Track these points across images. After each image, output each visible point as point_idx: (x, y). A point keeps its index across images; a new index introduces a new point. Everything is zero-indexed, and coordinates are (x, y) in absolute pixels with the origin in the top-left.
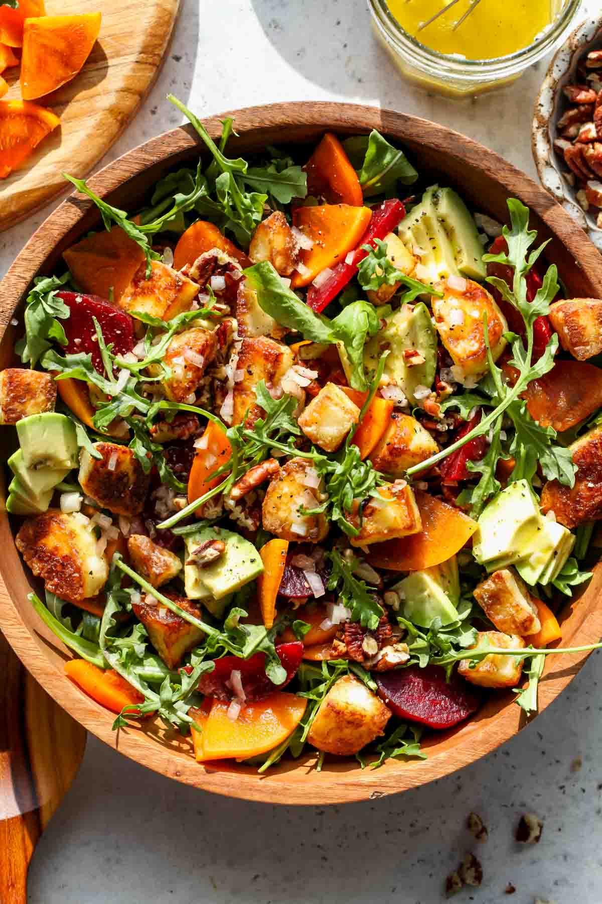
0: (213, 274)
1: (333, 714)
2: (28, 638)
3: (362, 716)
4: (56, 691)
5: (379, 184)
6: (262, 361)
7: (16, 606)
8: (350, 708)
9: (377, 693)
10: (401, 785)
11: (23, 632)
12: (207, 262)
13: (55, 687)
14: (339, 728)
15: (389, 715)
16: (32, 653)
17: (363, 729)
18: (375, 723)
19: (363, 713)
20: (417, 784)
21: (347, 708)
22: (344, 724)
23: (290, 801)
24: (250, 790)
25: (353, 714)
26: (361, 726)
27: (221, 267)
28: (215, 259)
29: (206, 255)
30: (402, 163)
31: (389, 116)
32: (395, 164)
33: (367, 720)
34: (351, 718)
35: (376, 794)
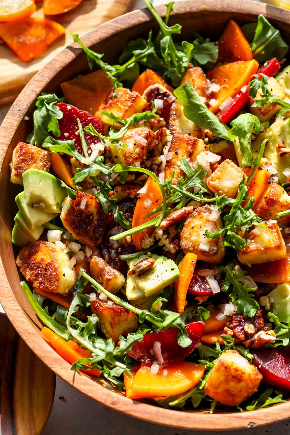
0: (156, 98)
1: (223, 368)
2: (18, 310)
3: (243, 373)
4: (33, 344)
5: (263, 52)
6: (185, 145)
7: (12, 289)
8: (235, 366)
9: (253, 362)
11: (16, 306)
12: (152, 91)
13: (35, 342)
14: (227, 381)
15: (260, 377)
16: (20, 319)
17: (242, 384)
18: (251, 380)
19: (243, 371)
21: (232, 365)
22: (230, 377)
23: (191, 426)
24: (163, 416)
25: (236, 370)
26: (241, 381)
27: (161, 94)
28: (158, 89)
29: (152, 87)
30: (278, 38)
31: (272, 9)
32: (274, 38)
33: (246, 377)
34: (234, 374)
35: (251, 424)
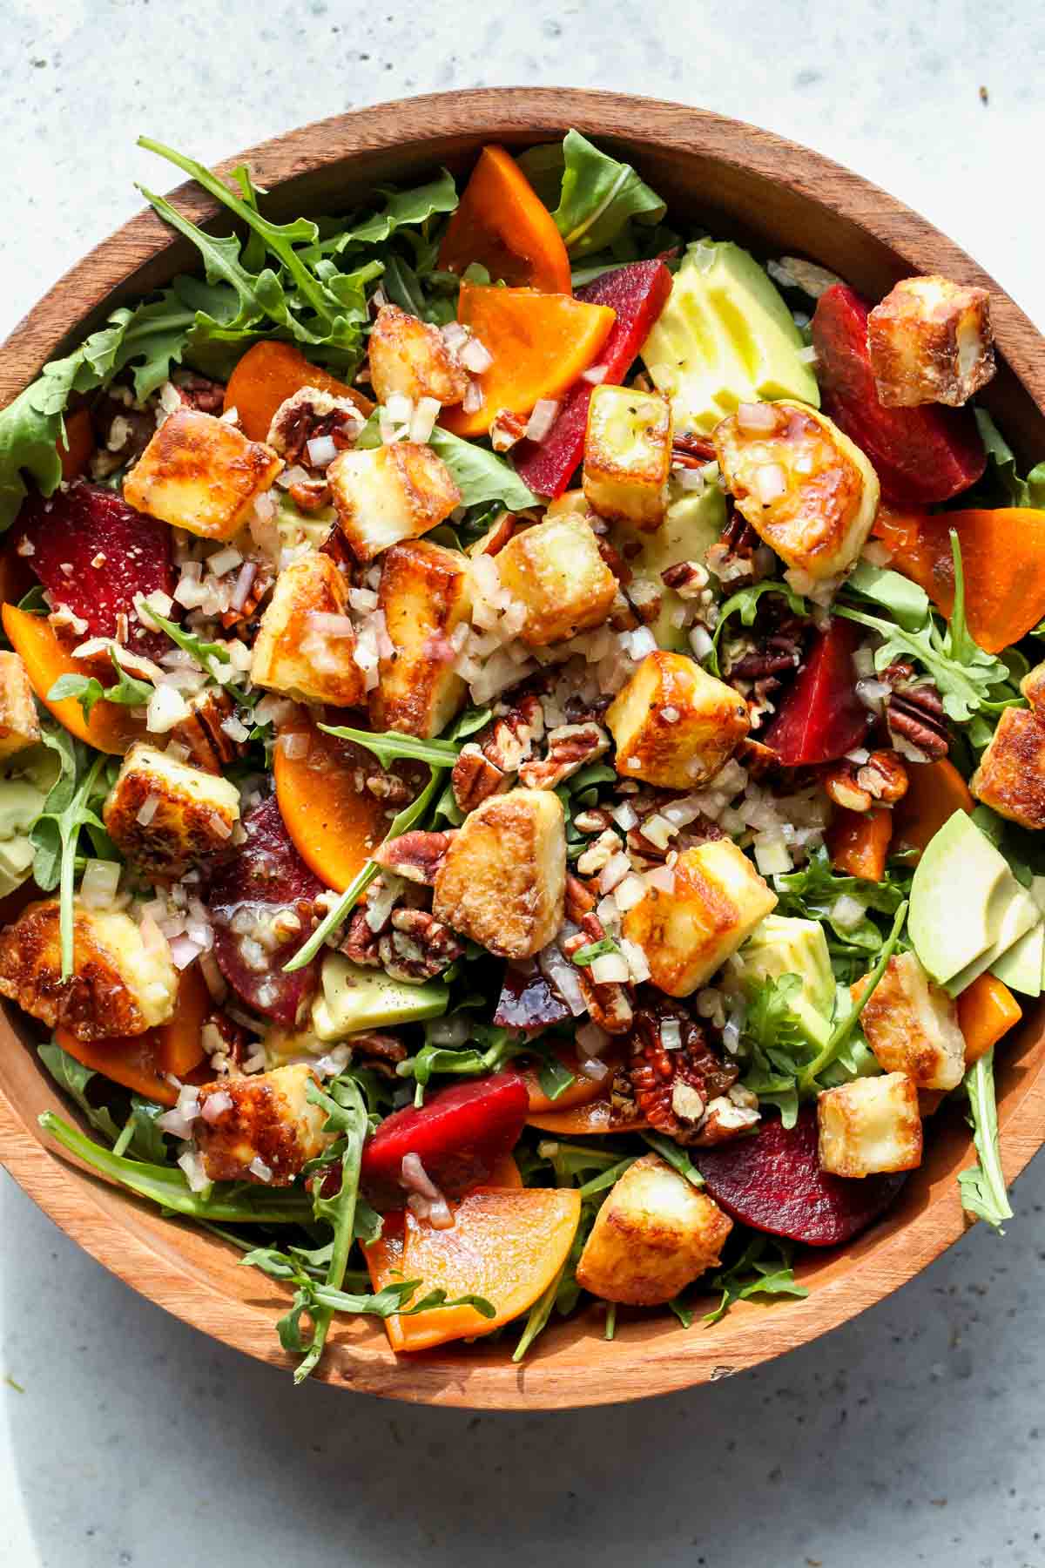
0: (311, 434)
1: (619, 1235)
2: (38, 1156)
3: (675, 1235)
4: (101, 1248)
5: (588, 240)
7: (11, 1099)
8: (652, 1222)
9: (703, 1190)
10: (765, 1348)
11: (29, 1146)
12: (294, 416)
13: (102, 1241)
14: (634, 1258)
15: (726, 1225)
16: (50, 1182)
17: (680, 1255)
18: (700, 1246)
19: (676, 1229)
20: (794, 1344)
21: (645, 1222)
22: (642, 1251)
23: (562, 1403)
24: (485, 1389)
25: (657, 1232)
26: (675, 1252)
27: (321, 420)
28: (308, 408)
29: (290, 404)
30: (632, 187)
31: (600, 103)
32: (620, 191)
33: (683, 1241)
34: (654, 1240)
35: (720, 1371)
